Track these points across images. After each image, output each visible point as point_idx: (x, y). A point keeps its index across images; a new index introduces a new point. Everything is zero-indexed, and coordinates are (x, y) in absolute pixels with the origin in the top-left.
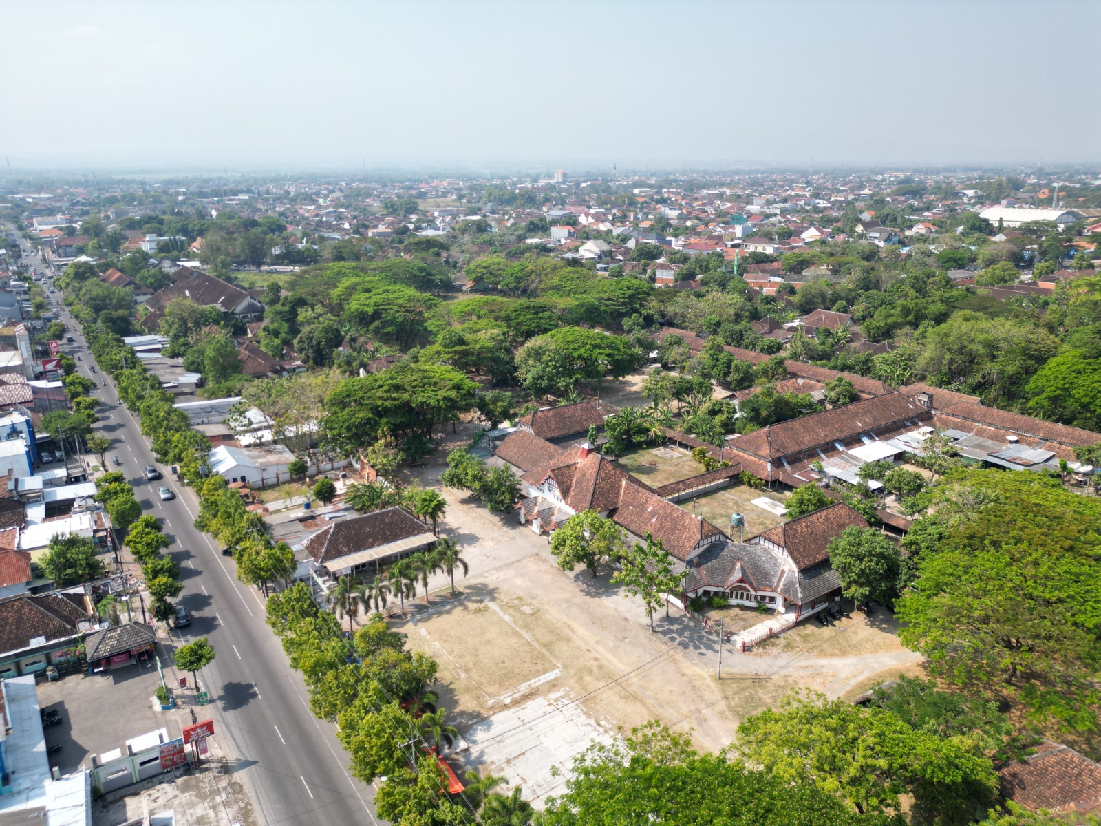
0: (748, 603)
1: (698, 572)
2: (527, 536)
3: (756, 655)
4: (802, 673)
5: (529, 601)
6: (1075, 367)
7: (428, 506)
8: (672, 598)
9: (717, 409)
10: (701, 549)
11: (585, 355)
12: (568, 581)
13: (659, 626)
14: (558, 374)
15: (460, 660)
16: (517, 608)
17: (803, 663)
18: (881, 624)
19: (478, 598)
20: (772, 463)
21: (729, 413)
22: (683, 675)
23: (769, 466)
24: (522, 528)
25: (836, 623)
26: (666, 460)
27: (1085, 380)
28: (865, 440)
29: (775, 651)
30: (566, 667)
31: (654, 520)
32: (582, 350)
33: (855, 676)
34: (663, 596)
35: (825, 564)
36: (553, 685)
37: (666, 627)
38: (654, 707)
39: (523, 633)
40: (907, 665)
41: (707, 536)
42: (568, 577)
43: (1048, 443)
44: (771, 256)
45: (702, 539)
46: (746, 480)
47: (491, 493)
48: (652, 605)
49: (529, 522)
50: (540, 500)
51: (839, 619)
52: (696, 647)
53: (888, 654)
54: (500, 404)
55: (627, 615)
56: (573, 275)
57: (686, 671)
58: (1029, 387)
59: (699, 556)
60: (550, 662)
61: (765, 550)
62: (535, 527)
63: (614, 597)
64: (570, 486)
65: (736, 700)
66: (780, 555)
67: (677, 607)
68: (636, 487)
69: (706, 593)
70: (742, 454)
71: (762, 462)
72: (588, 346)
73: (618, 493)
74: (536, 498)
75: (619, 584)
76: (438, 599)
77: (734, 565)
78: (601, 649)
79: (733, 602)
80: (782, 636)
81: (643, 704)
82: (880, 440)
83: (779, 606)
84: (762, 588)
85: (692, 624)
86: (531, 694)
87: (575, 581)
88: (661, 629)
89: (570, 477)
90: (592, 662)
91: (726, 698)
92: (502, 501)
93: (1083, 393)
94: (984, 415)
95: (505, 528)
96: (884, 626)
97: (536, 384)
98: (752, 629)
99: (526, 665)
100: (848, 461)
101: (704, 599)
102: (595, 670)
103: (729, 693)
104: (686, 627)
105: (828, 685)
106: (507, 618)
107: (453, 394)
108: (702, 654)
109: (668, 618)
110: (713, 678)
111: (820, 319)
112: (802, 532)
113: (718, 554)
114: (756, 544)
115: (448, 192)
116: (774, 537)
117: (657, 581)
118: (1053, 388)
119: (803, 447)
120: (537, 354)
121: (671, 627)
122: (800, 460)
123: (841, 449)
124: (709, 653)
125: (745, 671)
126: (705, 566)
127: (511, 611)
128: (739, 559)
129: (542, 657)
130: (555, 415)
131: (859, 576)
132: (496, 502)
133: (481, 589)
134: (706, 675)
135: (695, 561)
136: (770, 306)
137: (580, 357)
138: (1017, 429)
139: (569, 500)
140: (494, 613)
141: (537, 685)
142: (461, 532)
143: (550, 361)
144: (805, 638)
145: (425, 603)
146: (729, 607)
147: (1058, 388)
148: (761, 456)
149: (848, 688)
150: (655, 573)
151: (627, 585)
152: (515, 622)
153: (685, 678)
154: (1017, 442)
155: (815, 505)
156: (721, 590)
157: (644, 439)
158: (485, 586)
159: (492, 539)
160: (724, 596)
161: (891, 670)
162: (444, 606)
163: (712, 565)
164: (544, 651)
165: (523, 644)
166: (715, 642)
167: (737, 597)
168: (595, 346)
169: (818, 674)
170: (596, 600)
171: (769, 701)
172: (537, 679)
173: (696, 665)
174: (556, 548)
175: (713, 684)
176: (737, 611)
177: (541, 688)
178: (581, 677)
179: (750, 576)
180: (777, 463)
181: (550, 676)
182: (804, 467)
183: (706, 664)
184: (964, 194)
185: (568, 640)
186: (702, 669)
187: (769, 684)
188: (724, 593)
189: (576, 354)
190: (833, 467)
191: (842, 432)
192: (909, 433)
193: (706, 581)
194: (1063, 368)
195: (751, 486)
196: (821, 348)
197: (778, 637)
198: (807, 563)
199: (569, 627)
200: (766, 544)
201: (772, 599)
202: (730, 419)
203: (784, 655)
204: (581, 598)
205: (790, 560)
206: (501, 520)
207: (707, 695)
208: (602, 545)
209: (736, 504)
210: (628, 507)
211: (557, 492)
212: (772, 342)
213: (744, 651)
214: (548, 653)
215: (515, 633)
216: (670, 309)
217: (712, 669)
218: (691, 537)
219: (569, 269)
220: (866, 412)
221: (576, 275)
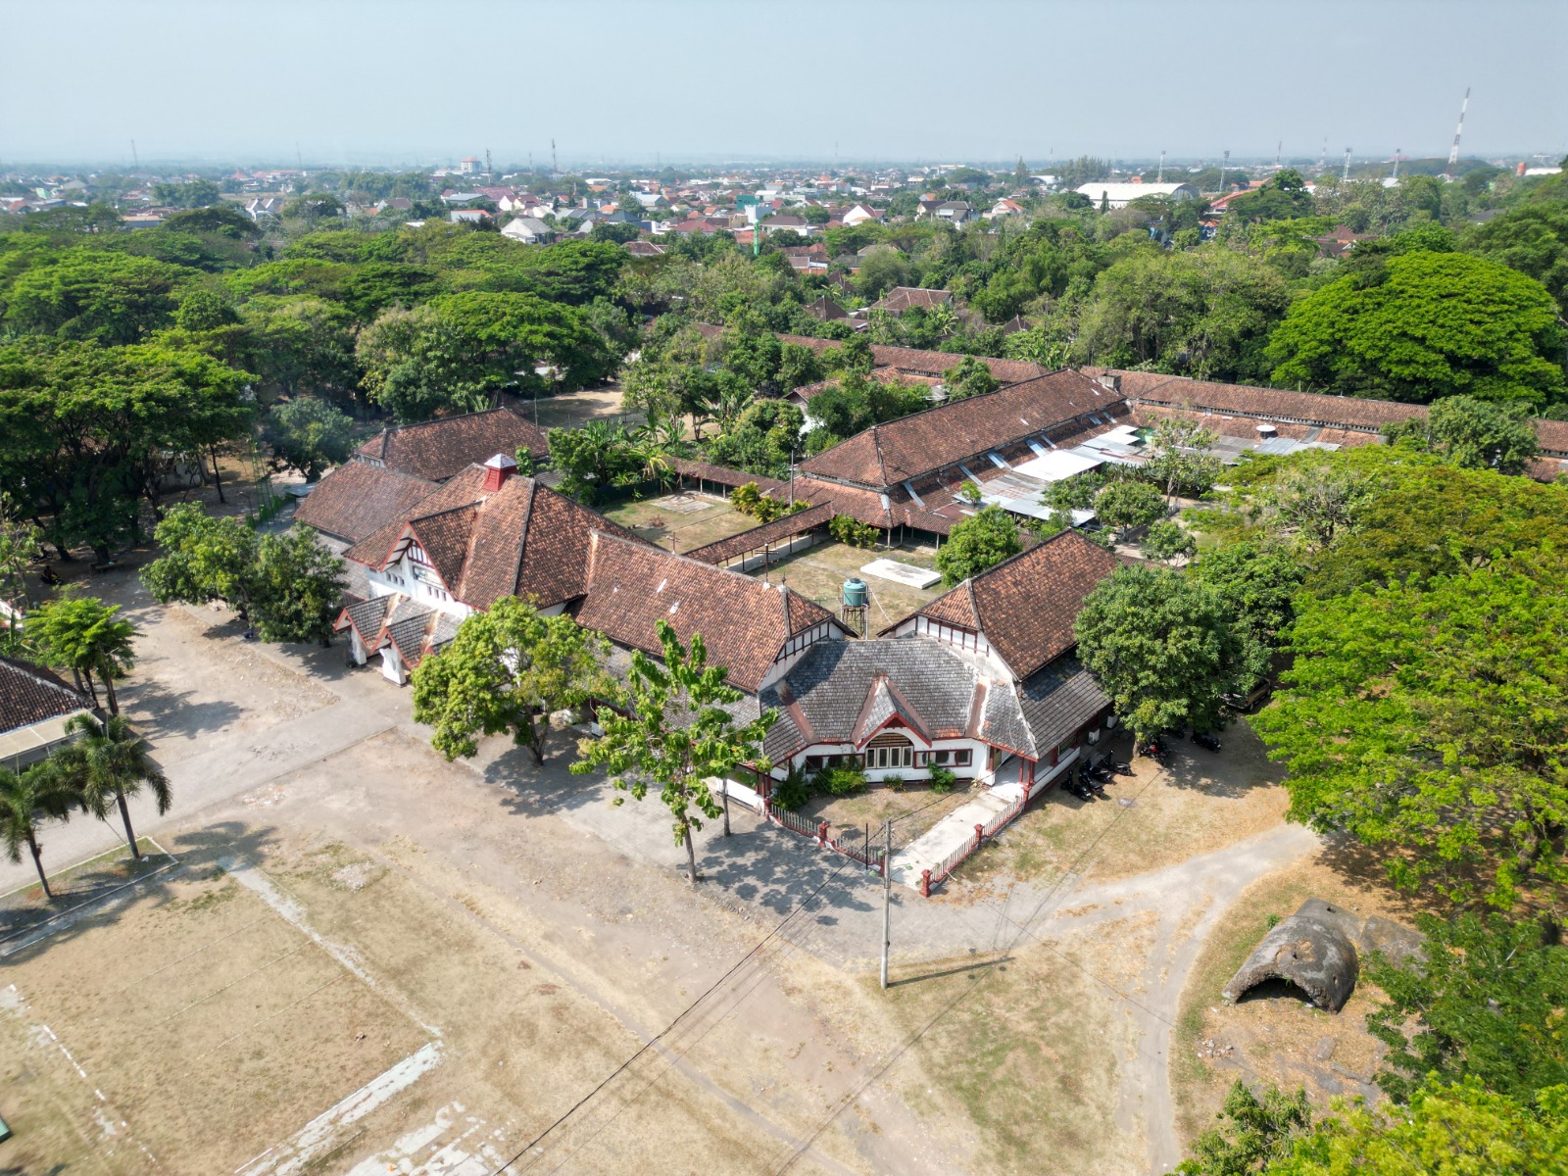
0: (909, 773)
1: (790, 715)
2: (369, 691)
3: (958, 900)
4: (1078, 929)
5: (359, 851)
6: (1348, 303)
7: (76, 640)
8: (736, 789)
9: (767, 417)
10: (792, 661)
11: (503, 335)
12: (470, 784)
13: (709, 862)
14: (450, 376)
15: (116, 1073)
16: (322, 877)
17: (1074, 903)
18: (1197, 777)
19: (210, 865)
20: (890, 495)
21: (790, 423)
22: (790, 992)
23: (885, 500)
24: (358, 675)
25: (1107, 789)
26: (682, 516)
27: (1366, 323)
28: (1036, 448)
29: (999, 880)
30: (455, 1032)
31: (673, 610)
32: (496, 327)
33: (1199, 914)
34: (714, 784)
35: (1067, 660)
36: (414, 1103)
37: (728, 861)
38: (724, 1117)
39: (333, 947)
40: (1295, 865)
41: (805, 629)
42: (470, 774)
43: (1325, 431)
44: (807, 238)
45: (792, 637)
46: (843, 532)
47: (267, 599)
48: (688, 813)
49: (375, 659)
50: (395, 603)
51: (1110, 781)
52: (810, 904)
53: (1245, 846)
54: (314, 426)
55: (627, 849)
56: (481, 244)
57: (797, 979)
58: (1272, 349)
59: (787, 678)
60: (409, 1024)
61: (933, 646)
62: (389, 669)
63: (590, 807)
64: (464, 557)
65: (944, 1041)
66: (969, 652)
67: (746, 806)
68: (625, 542)
69: (813, 762)
70: (828, 485)
71: (869, 494)
72: (507, 318)
73: (584, 562)
74: (385, 599)
75: (597, 772)
76: (84, 886)
77: (870, 687)
78: (558, 954)
79: (875, 774)
80: (1004, 839)
81: (691, 1112)
82: (1060, 448)
83: (980, 768)
84: (940, 733)
85: (788, 844)
86: (337, 1154)
87: (489, 781)
88: (714, 871)
89: (463, 537)
90: (536, 1000)
91: (916, 1040)
92: (298, 614)
93: (1366, 344)
94: (1214, 396)
95: (314, 680)
96: (1204, 781)
97: (404, 395)
98: (931, 834)
99: (331, 1049)
100: (1017, 485)
101: (809, 777)
102: (545, 1024)
103: (921, 1024)
104: (777, 855)
105: (1149, 951)
106: (289, 910)
107: (174, 389)
108: (827, 921)
109: (730, 840)
110: (870, 983)
111: (904, 299)
112: (1008, 597)
113: (830, 669)
114: (909, 636)
115: (280, 184)
116: (954, 614)
117: (698, 749)
118: (1314, 343)
119: (939, 463)
120: (402, 339)
121: (740, 861)
122: (938, 487)
123: (1001, 465)
124: (844, 914)
125: (944, 949)
126: (804, 699)
127: (304, 887)
128: (878, 674)
129: (385, 1013)
130: (438, 436)
131: (1162, 674)
132: (282, 619)
133: (226, 839)
134: (849, 982)
135: (780, 690)
136: (819, 291)
137: (491, 338)
138: (1271, 415)
139: (463, 591)
140: (255, 900)
141: (358, 1113)
142: (195, 700)
143: (430, 349)
144: (1055, 835)
145: (41, 902)
146: (866, 788)
147: (1322, 342)
148: (868, 484)
149: (1199, 951)
150: (692, 729)
151: (618, 772)
152: (311, 917)
153: (797, 1000)
154: (1273, 434)
155: (1002, 549)
156: (846, 749)
157: (635, 479)
158: (237, 827)
159: (277, 709)
160: (854, 763)
161: (1267, 883)
162: (101, 902)
163: (821, 695)
164: (392, 993)
165: (328, 983)
166: (853, 882)
167: (883, 762)
168: (522, 320)
169: (1113, 926)
170: (545, 820)
171: (1027, 1027)
172: (363, 1093)
173: (817, 955)
174: (424, 702)
175: (873, 1006)
176: (886, 795)
177: (372, 1125)
178: (503, 1056)
179: (909, 708)
180: (899, 493)
181: (404, 1074)
182: (946, 500)
183: (843, 947)
184: (1042, 181)
185: (466, 944)
186: (836, 964)
187: (1011, 976)
188: (853, 757)
189: (483, 334)
190: (996, 494)
191: (998, 434)
192: (1101, 437)
193: (810, 734)
194: (1326, 309)
195: (853, 543)
196: (917, 332)
197: (996, 844)
198: (1032, 662)
199: (471, 906)
200: (934, 629)
201: (963, 756)
202: (795, 433)
203: (1021, 886)
204: (505, 822)
205: (995, 660)
206: (307, 662)
207: (865, 1042)
208: (545, 679)
209: (833, 576)
210: (609, 587)
211: (433, 577)
212: (838, 327)
213: (929, 893)
214: (403, 997)
215: (311, 952)
216: (660, 285)
217: (862, 961)
218: (764, 634)
219: (474, 234)
220: (1031, 401)
221: (488, 243)
